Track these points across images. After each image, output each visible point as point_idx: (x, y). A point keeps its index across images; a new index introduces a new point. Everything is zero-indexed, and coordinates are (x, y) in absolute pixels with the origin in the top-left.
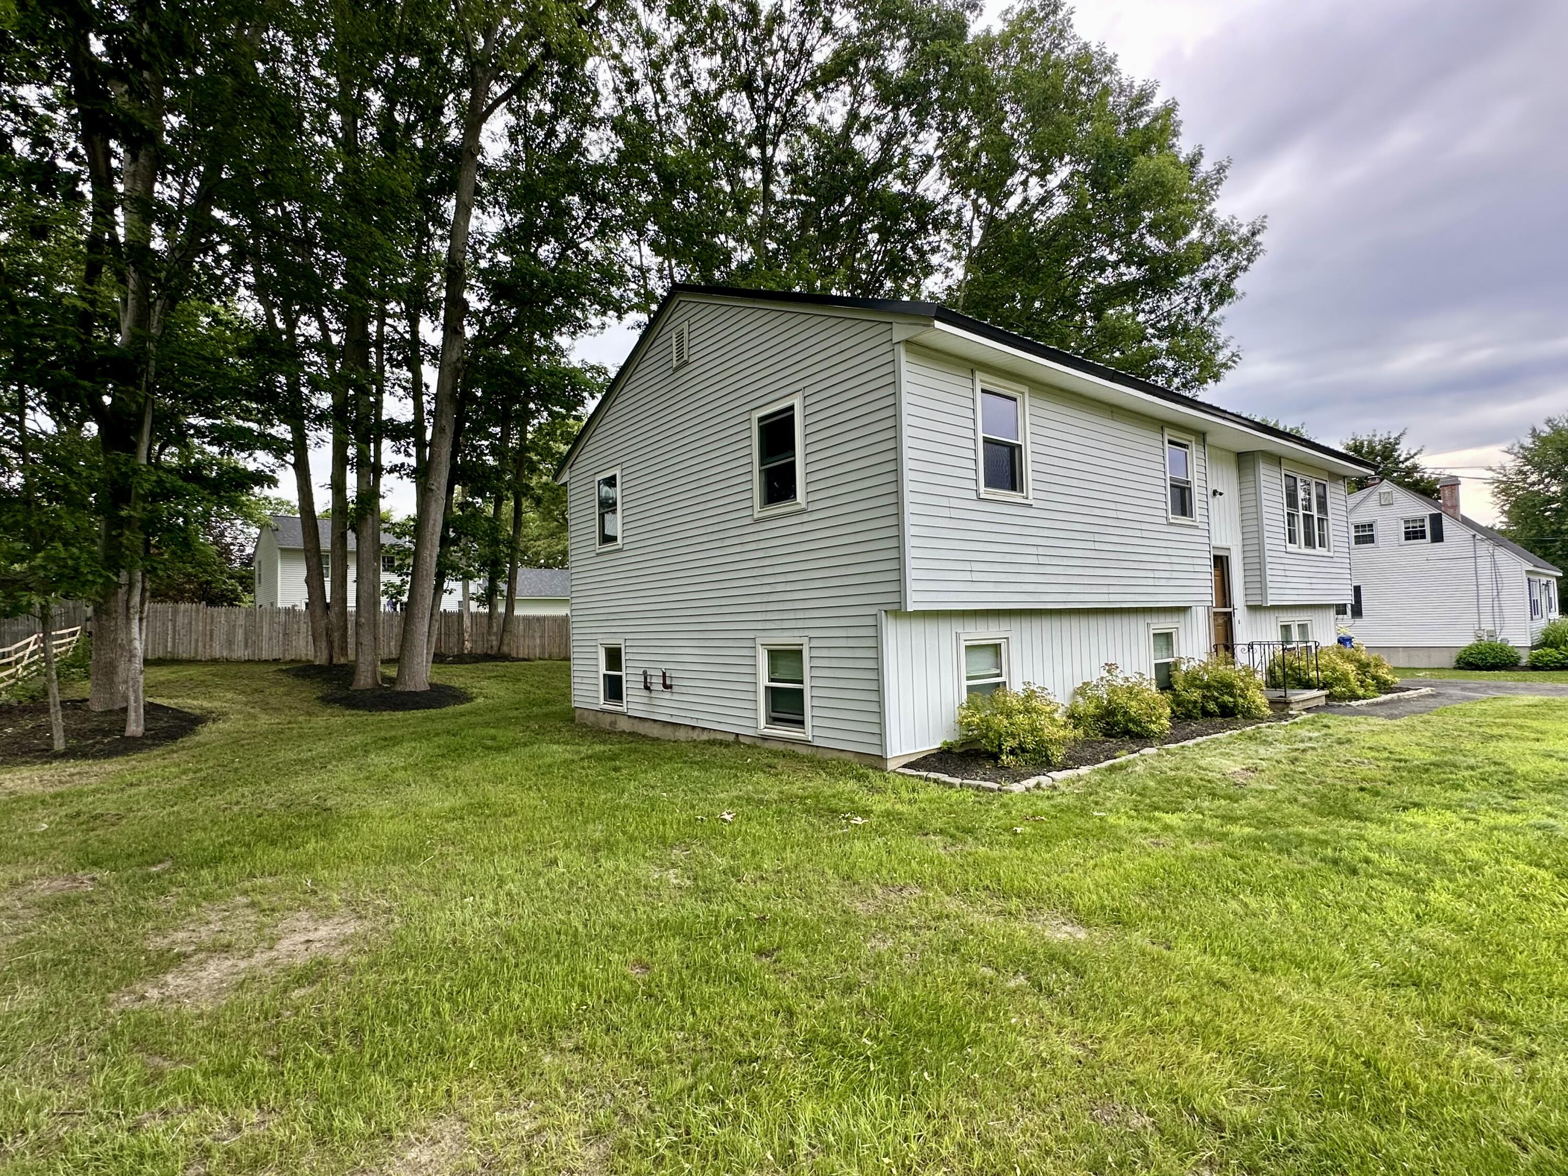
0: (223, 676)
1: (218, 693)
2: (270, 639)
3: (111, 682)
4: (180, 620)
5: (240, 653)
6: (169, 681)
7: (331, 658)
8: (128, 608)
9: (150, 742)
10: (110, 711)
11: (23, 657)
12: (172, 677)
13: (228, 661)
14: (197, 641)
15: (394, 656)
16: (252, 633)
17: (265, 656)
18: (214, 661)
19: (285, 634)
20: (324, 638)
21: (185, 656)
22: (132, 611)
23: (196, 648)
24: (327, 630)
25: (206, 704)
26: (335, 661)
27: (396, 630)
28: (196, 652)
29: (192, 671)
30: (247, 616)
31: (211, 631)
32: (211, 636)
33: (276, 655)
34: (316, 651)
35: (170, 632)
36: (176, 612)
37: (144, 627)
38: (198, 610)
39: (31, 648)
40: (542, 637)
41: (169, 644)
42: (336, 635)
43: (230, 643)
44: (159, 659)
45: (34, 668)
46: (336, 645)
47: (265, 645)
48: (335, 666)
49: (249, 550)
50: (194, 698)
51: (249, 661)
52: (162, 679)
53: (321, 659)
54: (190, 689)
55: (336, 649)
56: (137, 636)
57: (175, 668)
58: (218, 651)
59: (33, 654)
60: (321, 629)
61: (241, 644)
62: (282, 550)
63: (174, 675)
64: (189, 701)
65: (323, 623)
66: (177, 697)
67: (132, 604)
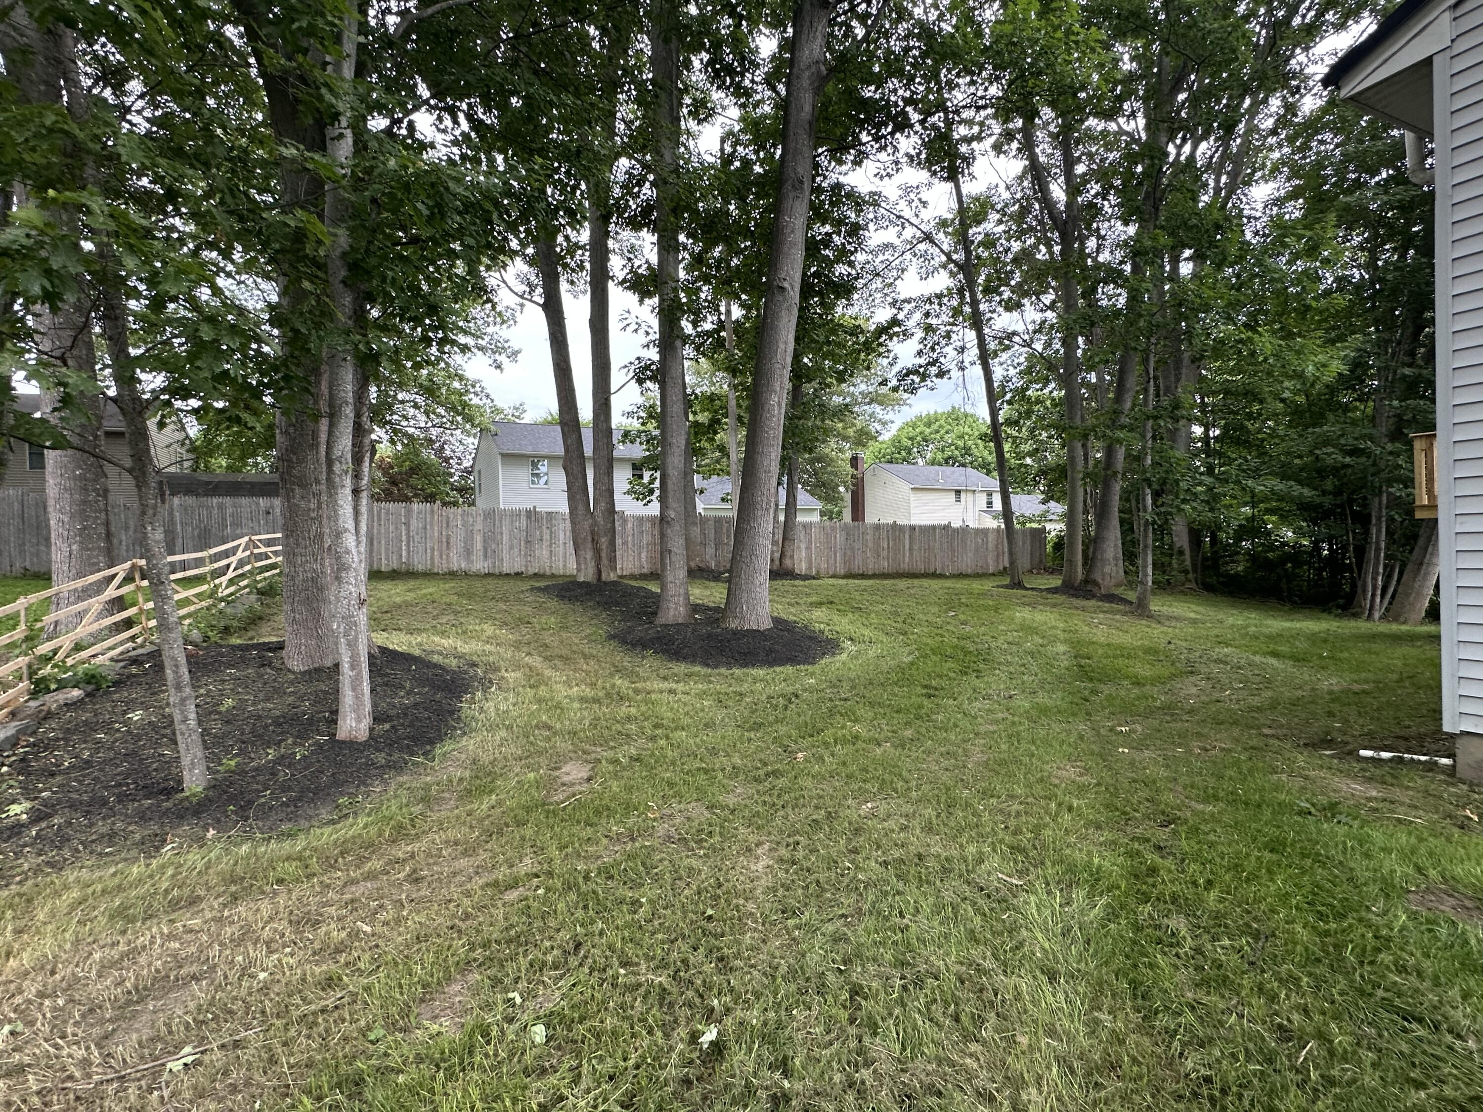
0: (470, 597)
1: (472, 625)
2: (511, 547)
3: (317, 615)
4: (414, 523)
5: (480, 565)
6: (408, 604)
7: (599, 573)
8: (330, 462)
9: (381, 758)
10: (317, 670)
11: (228, 566)
12: (410, 596)
13: (466, 575)
14: (433, 550)
15: (645, 571)
16: (491, 539)
17: (505, 570)
18: (452, 575)
19: (527, 542)
20: (589, 545)
21: (421, 568)
22: (337, 468)
23: (432, 558)
24: (593, 533)
25: (464, 648)
26: (604, 577)
27: (646, 538)
28: (433, 563)
29: (430, 589)
30: (485, 518)
31: (448, 537)
32: (448, 543)
33: (517, 568)
34: (578, 564)
35: (404, 538)
36: (409, 513)
37: (364, 509)
38: (432, 511)
39: (240, 554)
40: (808, 548)
41: (404, 553)
42: (604, 541)
43: (468, 552)
44: (394, 571)
45: (245, 582)
46: (604, 555)
47: (506, 556)
48: (605, 583)
49: (467, 464)
50: (443, 634)
51: (489, 575)
52: (398, 600)
53: (587, 575)
54: (435, 618)
55: (605, 561)
56: (350, 525)
57: (412, 583)
58: (456, 563)
59: (241, 563)
60: (585, 532)
61: (481, 553)
62: (504, 455)
63: (412, 594)
64: (436, 639)
65: (587, 525)
66: (419, 631)
67: (337, 453)
